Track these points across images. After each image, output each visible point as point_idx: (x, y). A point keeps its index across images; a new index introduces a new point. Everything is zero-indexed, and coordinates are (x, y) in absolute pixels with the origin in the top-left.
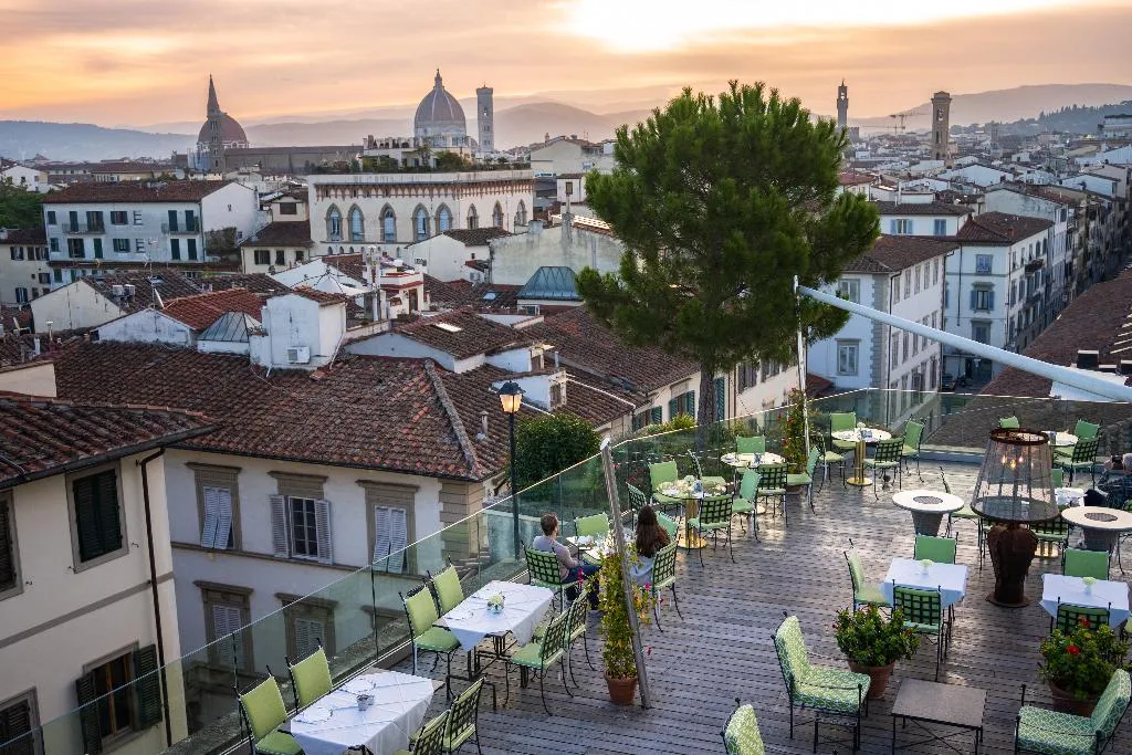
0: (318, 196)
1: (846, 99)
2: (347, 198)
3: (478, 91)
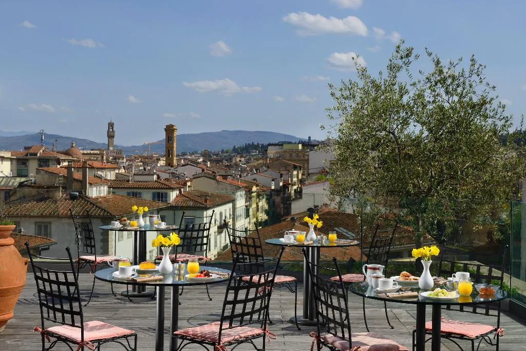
1: (113, 131)
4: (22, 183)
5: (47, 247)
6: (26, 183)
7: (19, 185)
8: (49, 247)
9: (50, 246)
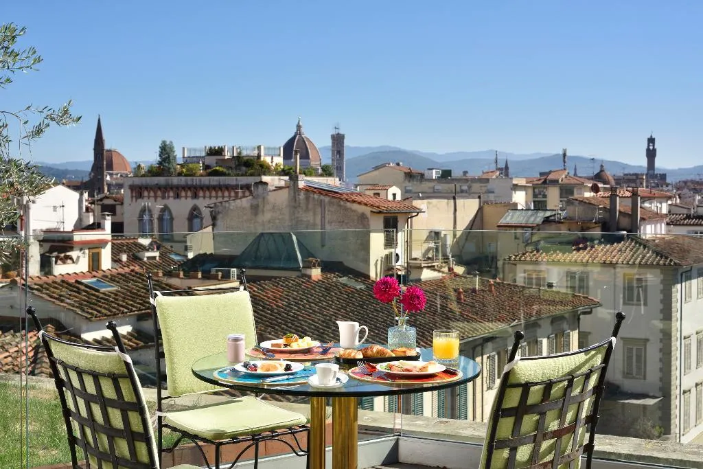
0: (132, 197)
1: (654, 150)
2: (159, 199)
3: (333, 137)
4: (548, 217)
5: (589, 310)
6: (553, 218)
7: (543, 221)
8: (591, 310)
9: (593, 309)
